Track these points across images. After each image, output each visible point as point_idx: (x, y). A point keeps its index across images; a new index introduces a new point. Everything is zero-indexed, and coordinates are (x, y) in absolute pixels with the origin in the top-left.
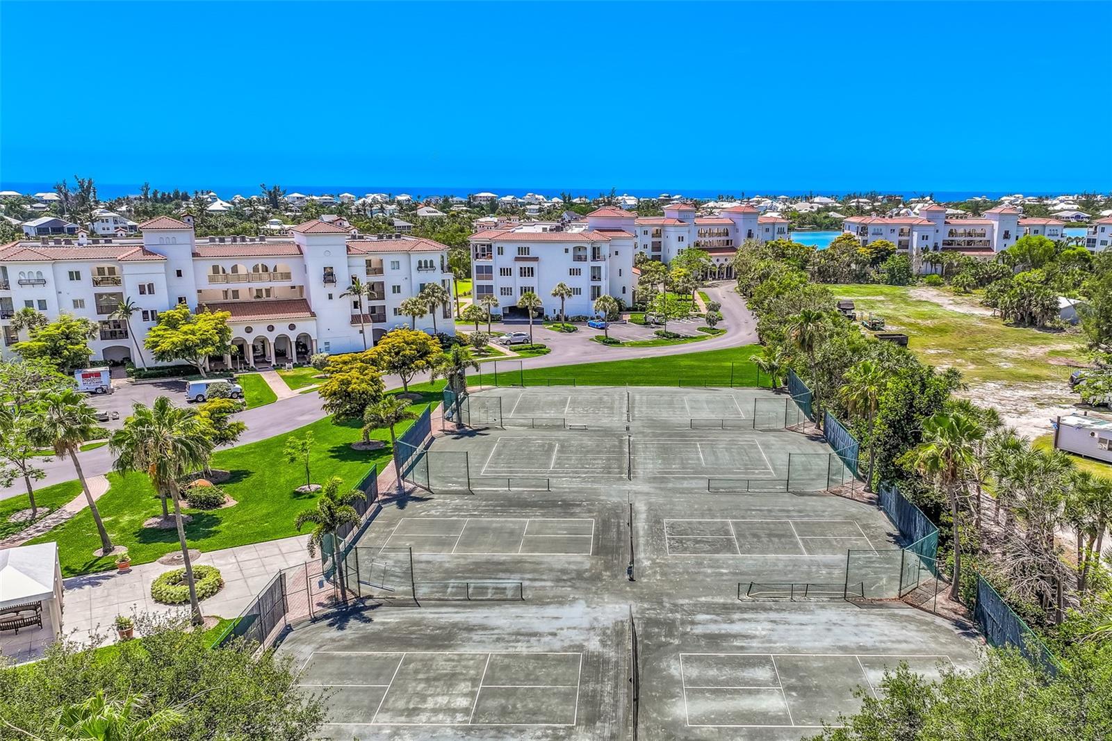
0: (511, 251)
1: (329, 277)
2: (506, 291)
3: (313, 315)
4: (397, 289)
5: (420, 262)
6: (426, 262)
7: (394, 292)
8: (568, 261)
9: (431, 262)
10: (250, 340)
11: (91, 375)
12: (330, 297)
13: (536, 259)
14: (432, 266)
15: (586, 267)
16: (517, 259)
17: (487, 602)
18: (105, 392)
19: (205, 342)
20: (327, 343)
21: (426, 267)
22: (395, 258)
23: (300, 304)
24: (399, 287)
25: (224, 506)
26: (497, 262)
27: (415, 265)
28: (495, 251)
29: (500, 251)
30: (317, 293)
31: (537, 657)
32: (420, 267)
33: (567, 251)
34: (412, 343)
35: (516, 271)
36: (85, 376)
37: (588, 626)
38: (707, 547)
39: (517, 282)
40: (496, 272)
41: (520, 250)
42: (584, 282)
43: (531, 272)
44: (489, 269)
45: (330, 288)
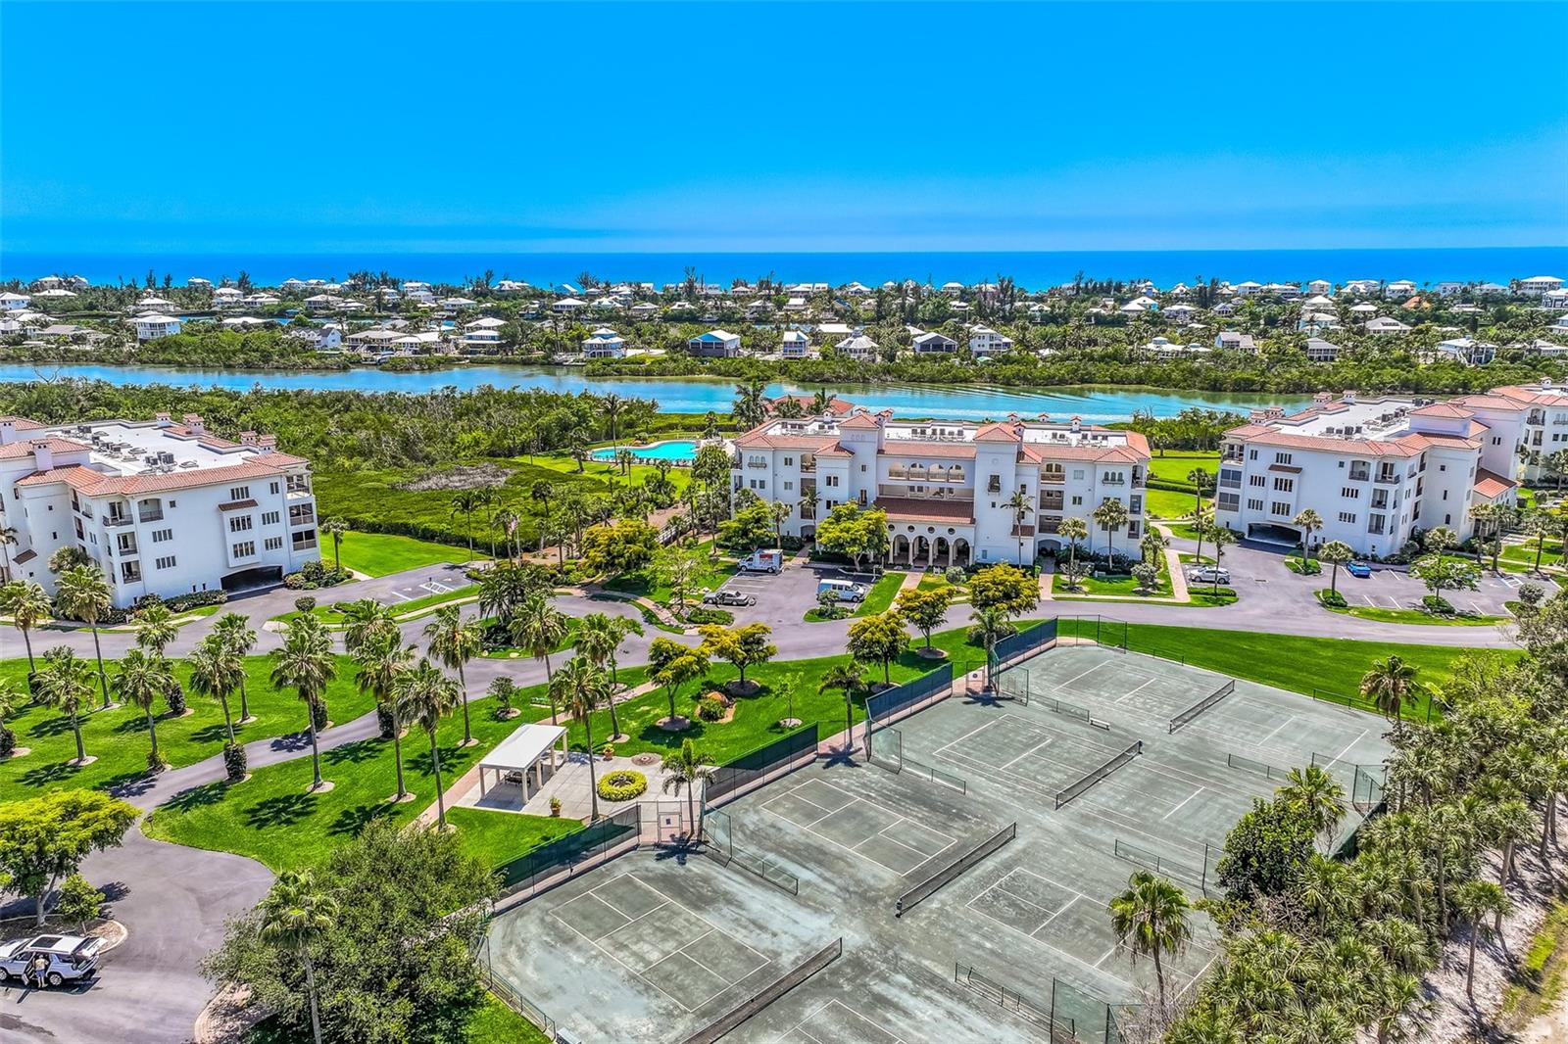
0: (1267, 458)
1: (994, 485)
2: (1256, 505)
3: (973, 521)
4: (1077, 500)
5: (1107, 474)
6: (1114, 474)
7: (1074, 503)
8: (1343, 478)
9: (1120, 474)
10: (911, 538)
11: (766, 556)
12: (994, 505)
13: (1298, 470)
14: (1120, 480)
15: (1367, 489)
16: (1273, 468)
17: (771, 885)
18: (774, 572)
19: (854, 541)
20: (985, 551)
21: (1113, 479)
22: (1080, 467)
23: (963, 508)
24: (1080, 498)
25: (720, 721)
26: (1248, 468)
27: (1100, 476)
28: (1247, 453)
29: (1254, 455)
30: (982, 498)
31: (740, 948)
32: (1106, 479)
33: (1341, 464)
34: (1000, 584)
35: (1270, 482)
36: (761, 556)
37: (806, 940)
38: (1012, 913)
39: (1271, 495)
40: (1245, 480)
41: (1279, 457)
42: (1362, 507)
43: (1287, 486)
44: (1237, 475)
45: (994, 497)
